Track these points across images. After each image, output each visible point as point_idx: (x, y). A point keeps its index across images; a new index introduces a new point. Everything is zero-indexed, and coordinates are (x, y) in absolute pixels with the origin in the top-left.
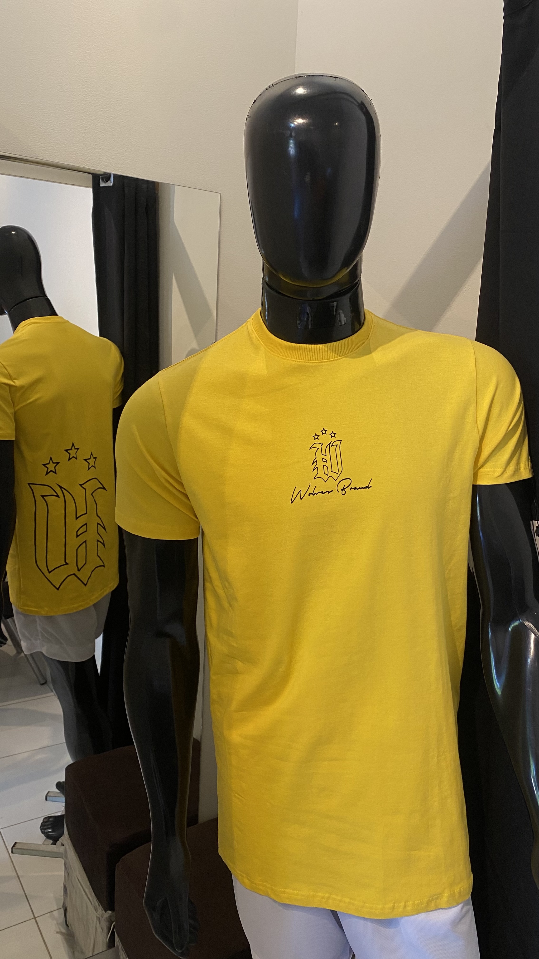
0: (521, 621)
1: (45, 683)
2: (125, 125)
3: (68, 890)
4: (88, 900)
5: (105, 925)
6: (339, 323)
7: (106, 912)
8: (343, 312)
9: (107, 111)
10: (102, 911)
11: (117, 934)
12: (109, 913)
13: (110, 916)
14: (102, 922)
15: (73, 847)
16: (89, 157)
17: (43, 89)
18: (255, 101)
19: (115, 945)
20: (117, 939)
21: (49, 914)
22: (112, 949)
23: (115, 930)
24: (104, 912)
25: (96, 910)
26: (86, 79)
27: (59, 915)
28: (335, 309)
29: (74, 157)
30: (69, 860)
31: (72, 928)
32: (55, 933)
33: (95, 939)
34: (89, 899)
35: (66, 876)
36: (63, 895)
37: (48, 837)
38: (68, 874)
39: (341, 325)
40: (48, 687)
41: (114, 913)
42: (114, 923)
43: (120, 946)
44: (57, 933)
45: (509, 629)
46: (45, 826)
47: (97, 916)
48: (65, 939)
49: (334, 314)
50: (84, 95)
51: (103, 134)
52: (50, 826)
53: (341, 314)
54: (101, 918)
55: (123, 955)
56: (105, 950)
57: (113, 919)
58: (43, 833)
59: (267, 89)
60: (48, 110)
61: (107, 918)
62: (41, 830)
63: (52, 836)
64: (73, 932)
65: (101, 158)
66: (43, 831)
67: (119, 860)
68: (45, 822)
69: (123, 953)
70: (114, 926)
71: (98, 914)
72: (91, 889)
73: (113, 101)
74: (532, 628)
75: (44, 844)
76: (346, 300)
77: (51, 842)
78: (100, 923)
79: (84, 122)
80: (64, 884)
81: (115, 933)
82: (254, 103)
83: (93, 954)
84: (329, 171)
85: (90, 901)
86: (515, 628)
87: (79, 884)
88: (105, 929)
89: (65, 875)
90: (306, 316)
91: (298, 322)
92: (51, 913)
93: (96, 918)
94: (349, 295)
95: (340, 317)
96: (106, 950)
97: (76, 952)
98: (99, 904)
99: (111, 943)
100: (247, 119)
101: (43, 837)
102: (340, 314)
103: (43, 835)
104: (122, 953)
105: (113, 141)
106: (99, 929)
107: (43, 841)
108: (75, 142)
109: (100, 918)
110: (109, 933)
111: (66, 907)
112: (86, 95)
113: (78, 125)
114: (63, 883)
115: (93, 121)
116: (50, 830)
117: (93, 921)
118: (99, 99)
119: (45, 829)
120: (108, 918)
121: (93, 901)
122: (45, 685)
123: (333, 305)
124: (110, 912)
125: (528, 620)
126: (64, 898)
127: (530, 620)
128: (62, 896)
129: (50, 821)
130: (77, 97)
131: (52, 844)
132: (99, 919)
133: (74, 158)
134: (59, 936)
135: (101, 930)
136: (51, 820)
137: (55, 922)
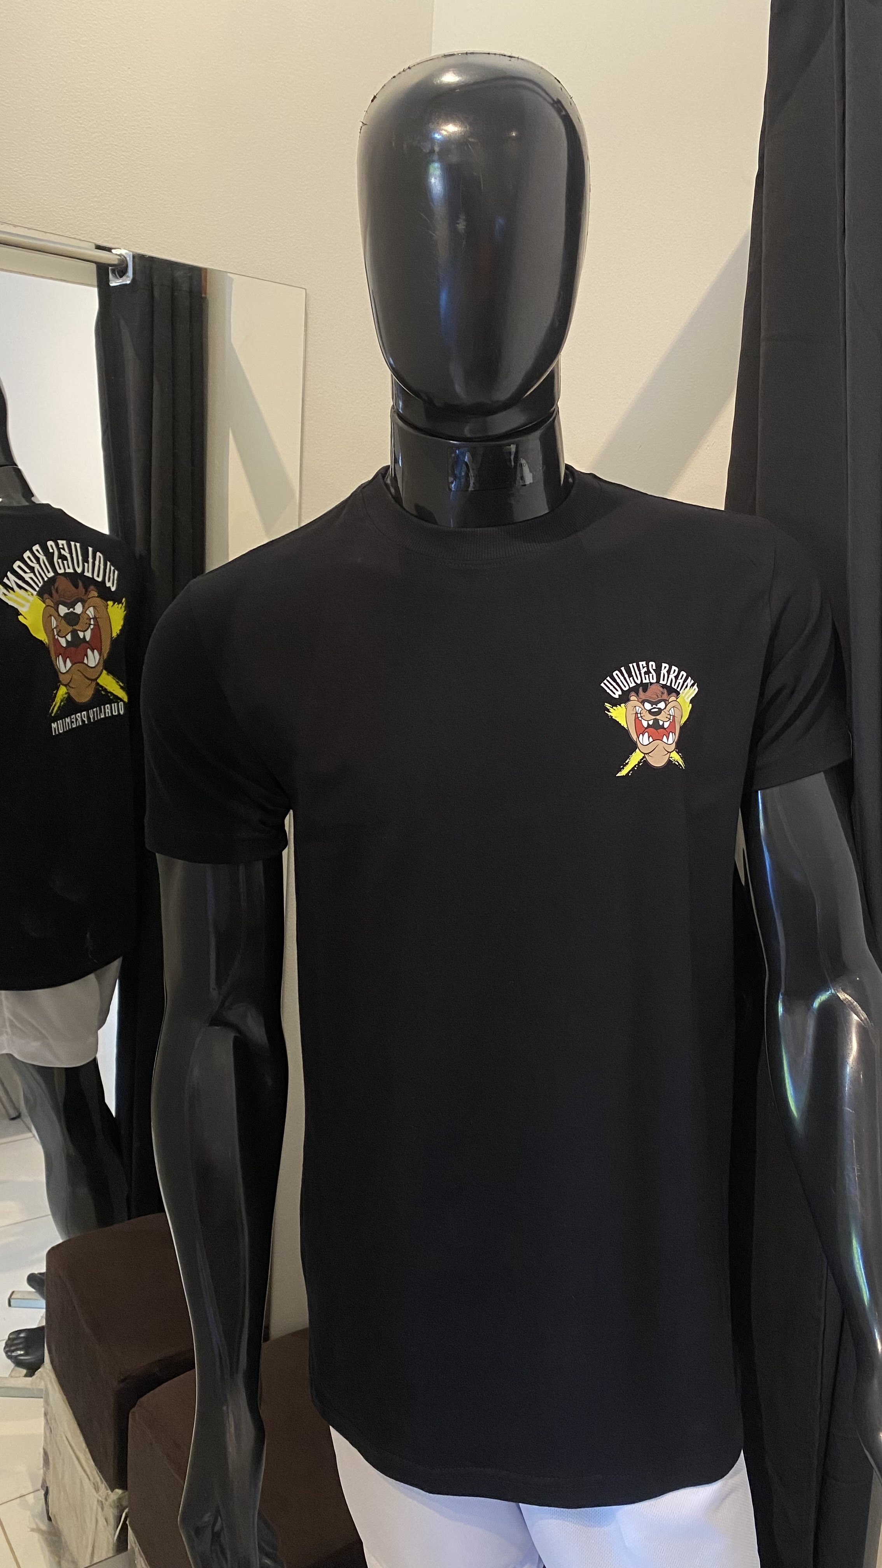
0: (833, 991)
1: (19, 1116)
2: (146, 170)
3: (50, 1458)
4: (83, 1474)
5: (111, 1513)
6: (521, 481)
7: (112, 1492)
8: (527, 462)
9: (116, 145)
10: (107, 1490)
11: (132, 1529)
12: (118, 1493)
13: (120, 1499)
14: (105, 1509)
15: (58, 1384)
16: (85, 222)
17: (6, 105)
18: (375, 97)
19: (129, 1547)
20: (132, 1538)
21: (18, 1499)
22: (123, 1554)
23: (128, 1522)
24: (109, 1491)
25: (95, 1489)
26: (79, 91)
27: (35, 1500)
28: (512, 457)
29: (60, 220)
30: (51, 1407)
31: (57, 1523)
32: (28, 1531)
33: (94, 1539)
34: (85, 1471)
35: (48, 1434)
36: (42, 1465)
37: (18, 1363)
38: (51, 1431)
39: (525, 485)
40: (22, 1122)
41: (127, 1493)
42: (126, 1510)
43: (137, 1549)
44: (33, 1530)
45: (814, 1006)
46: (12, 1345)
47: (98, 1501)
48: (46, 1539)
49: (512, 466)
50: (76, 117)
51: (108, 184)
52: (21, 1346)
53: (523, 467)
54: (104, 1501)
55: (141, 1563)
56: (111, 1555)
57: (125, 1503)
58: (9, 1357)
59: (394, 77)
60: (15, 141)
61: (114, 1501)
62: (6, 1353)
63: (24, 1361)
64: (58, 1528)
65: (106, 223)
66: (9, 1354)
67: (135, 1404)
68: (14, 1339)
69: (141, 1559)
70: (126, 1514)
71: (100, 1496)
72: (89, 1454)
73: (126, 130)
74: (852, 1004)
75: (12, 1377)
76: (534, 441)
77: (24, 1371)
78: (102, 1509)
79: (76, 163)
80: (44, 1449)
81: (129, 1527)
82: (372, 101)
83: (90, 1563)
84: (500, 221)
85: (87, 1475)
86: (823, 1005)
87: (69, 1447)
88: (112, 1521)
89: (45, 1433)
90: (464, 467)
91: (451, 479)
92: (22, 1498)
93: (96, 1503)
94: (538, 434)
95: (522, 470)
96: (113, 1556)
97: (63, 1562)
98: (101, 1479)
99: (121, 1545)
100: (361, 130)
101: (10, 1364)
102: (521, 465)
103: (9, 1361)
104: (141, 1561)
105: (125, 197)
106: (101, 1522)
107: (10, 1371)
108: (60, 196)
109: (104, 1503)
110: (118, 1527)
111: (47, 1487)
112: (80, 117)
113: (66, 167)
114: (42, 1445)
115: (91, 161)
116: (22, 1352)
117: (91, 1509)
118: (102, 125)
119: (13, 1351)
120: (116, 1502)
121: (91, 1473)
122: (19, 1120)
123: (510, 449)
124: (119, 1491)
125: (844, 991)
126: (45, 1474)
127: (849, 991)
128: (40, 1469)
129: (22, 1337)
130: (65, 121)
131: (26, 1376)
132: (102, 1504)
133: (59, 223)
134: (36, 1536)
135: (105, 1523)
136: (22, 1335)
137: (29, 1513)
